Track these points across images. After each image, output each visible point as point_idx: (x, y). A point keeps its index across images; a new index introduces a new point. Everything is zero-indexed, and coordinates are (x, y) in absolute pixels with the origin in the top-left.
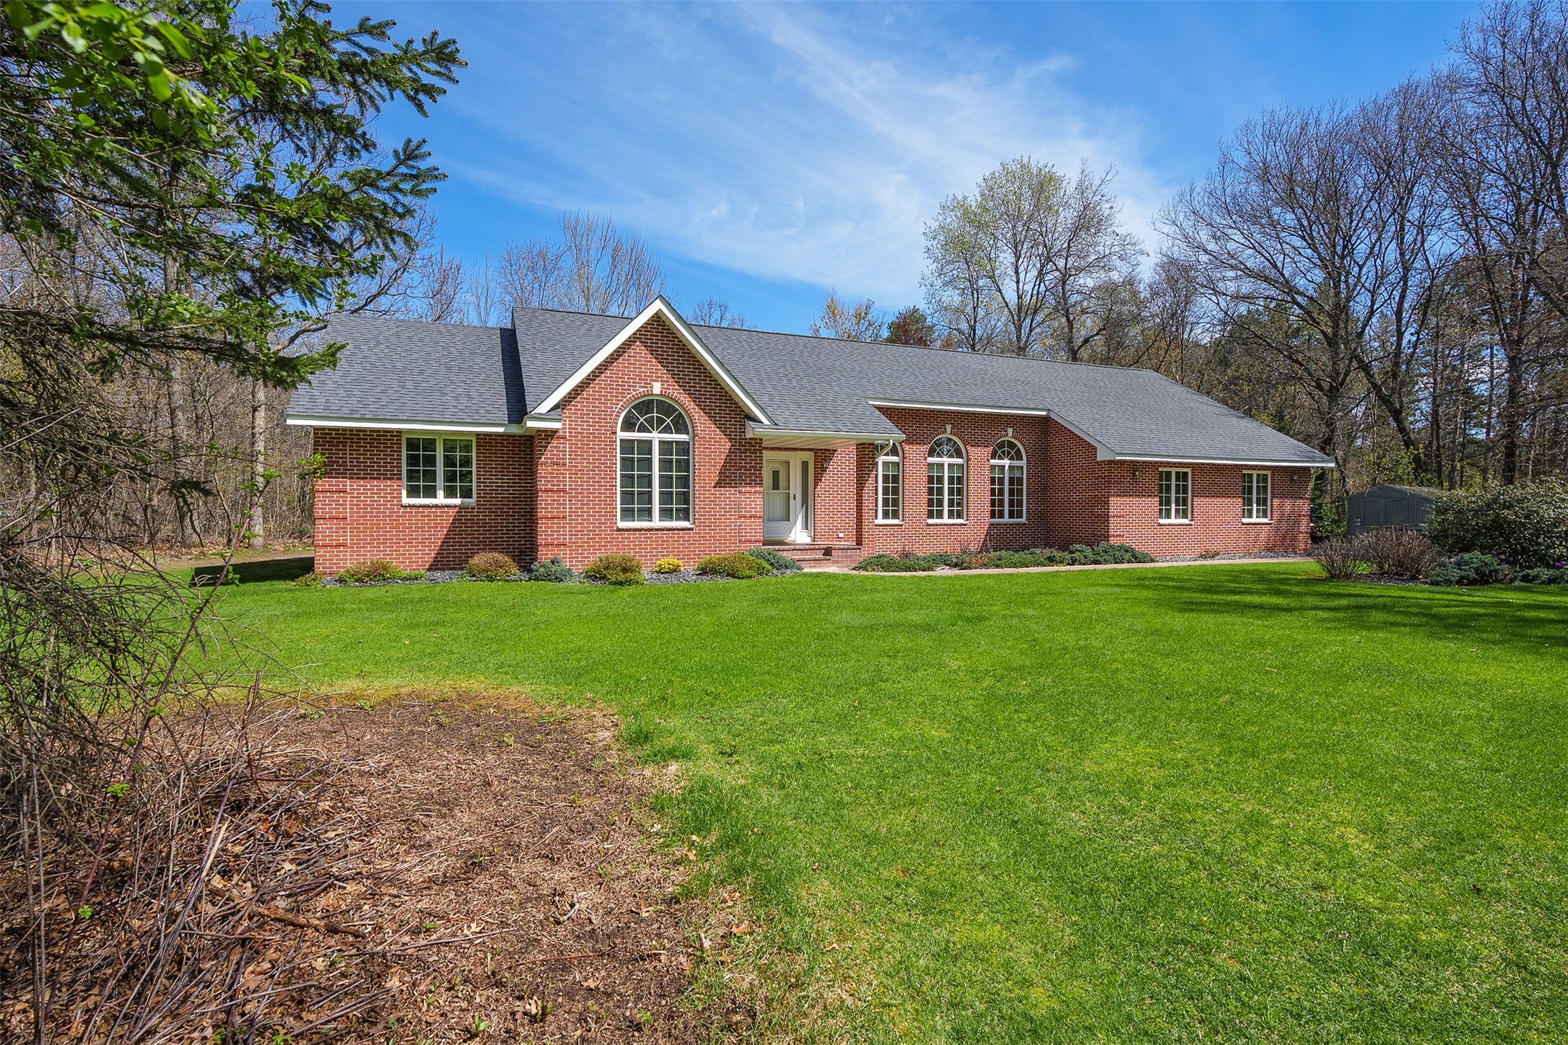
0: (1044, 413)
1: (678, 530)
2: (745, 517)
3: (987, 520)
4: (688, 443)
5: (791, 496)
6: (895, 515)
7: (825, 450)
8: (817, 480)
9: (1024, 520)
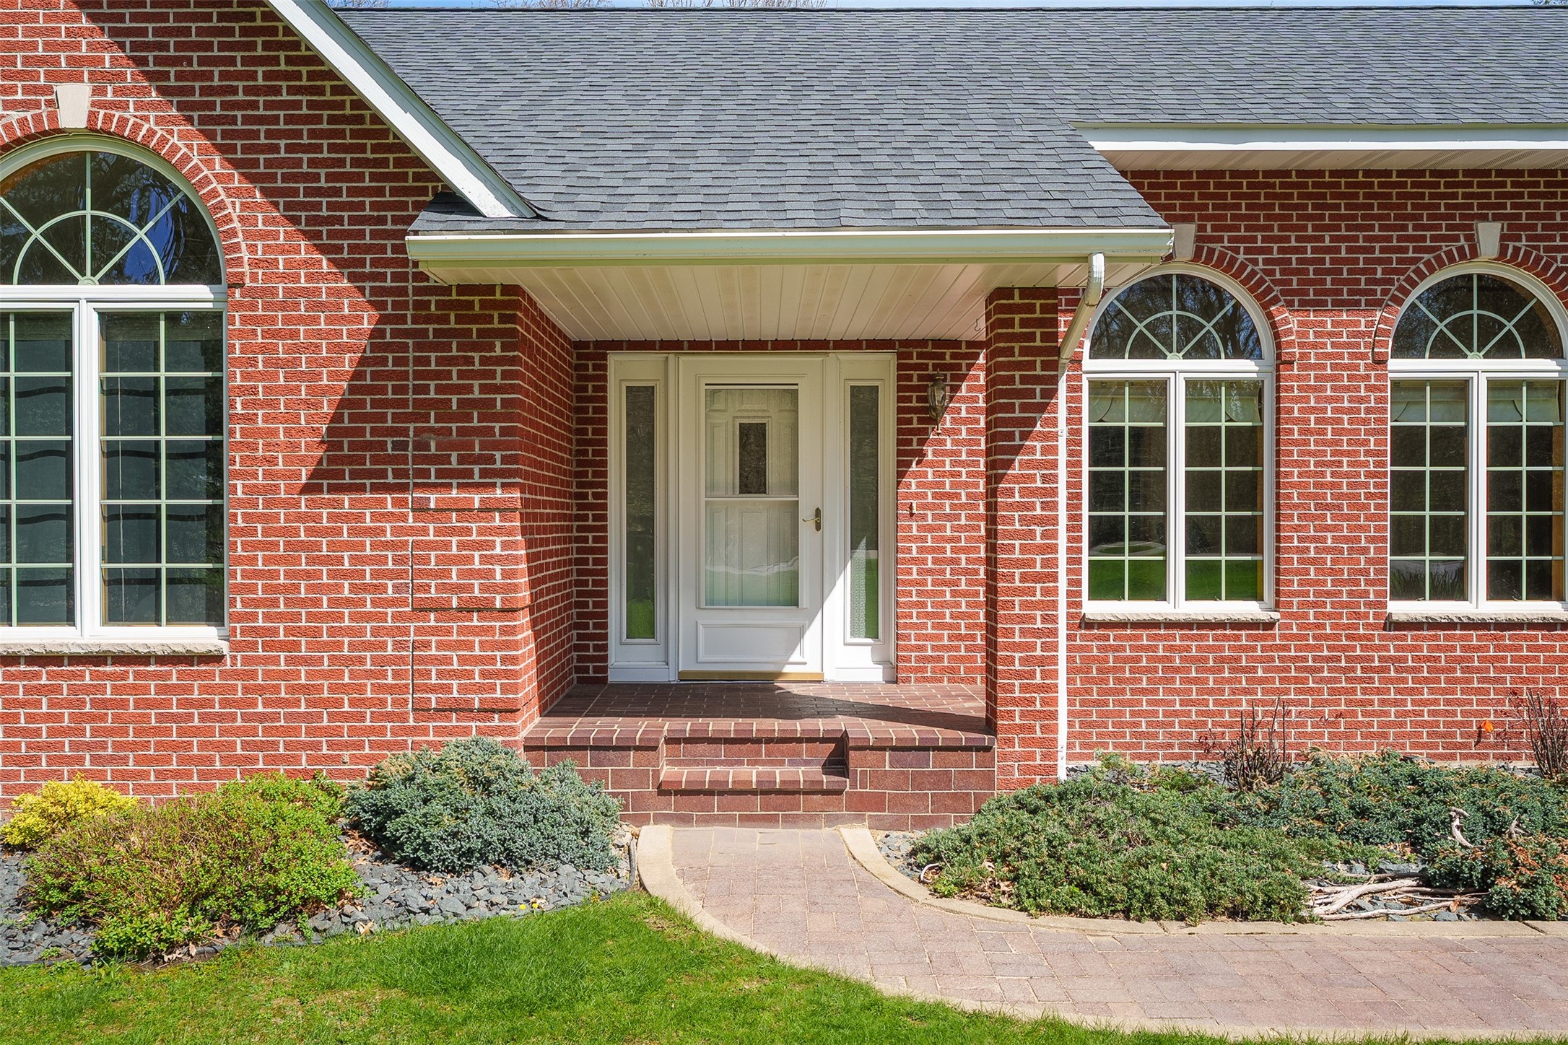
2: (441, 609)
5: (806, 512)
6: (1246, 584)
7: (940, 343)
8: (908, 453)
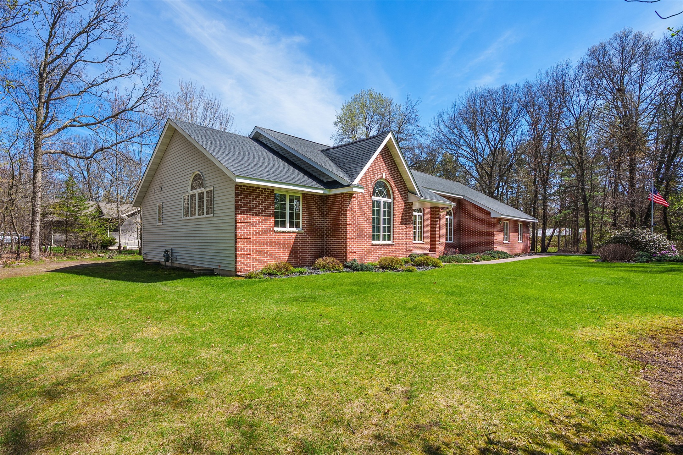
0: (463, 197)
1: (380, 245)
2: (408, 239)
3: (445, 241)
4: (391, 203)
9: (452, 241)
